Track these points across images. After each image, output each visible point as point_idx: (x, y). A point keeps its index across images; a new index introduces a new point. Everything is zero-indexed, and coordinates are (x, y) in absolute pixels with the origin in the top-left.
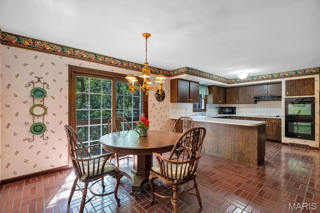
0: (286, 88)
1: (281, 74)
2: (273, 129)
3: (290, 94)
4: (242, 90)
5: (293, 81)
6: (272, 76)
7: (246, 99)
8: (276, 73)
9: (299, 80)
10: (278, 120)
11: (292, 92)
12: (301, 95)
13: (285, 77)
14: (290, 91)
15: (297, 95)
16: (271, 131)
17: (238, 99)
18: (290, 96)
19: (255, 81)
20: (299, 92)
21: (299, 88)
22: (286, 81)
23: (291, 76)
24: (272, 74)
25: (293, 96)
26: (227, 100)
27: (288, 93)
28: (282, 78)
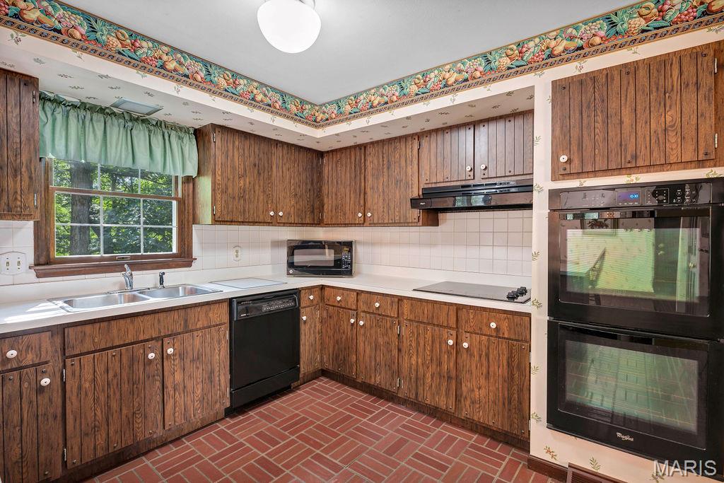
0: (553, 131)
1: (531, 44)
2: (491, 369)
3: (576, 162)
4: (376, 162)
5: (593, 77)
6: (488, 61)
7: (392, 206)
8: (506, 47)
9: (629, 70)
10: (517, 319)
11: (588, 154)
12: (637, 169)
13: (552, 58)
14: (574, 148)
15: (619, 170)
16: (483, 381)
17: (362, 202)
18: (579, 174)
19: (413, 102)
20: (631, 148)
21: (627, 120)
22: (554, 83)
23: (580, 52)
24: (484, 56)
25: (595, 173)
26: (326, 207)
27: (564, 158)
28: (537, 68)
